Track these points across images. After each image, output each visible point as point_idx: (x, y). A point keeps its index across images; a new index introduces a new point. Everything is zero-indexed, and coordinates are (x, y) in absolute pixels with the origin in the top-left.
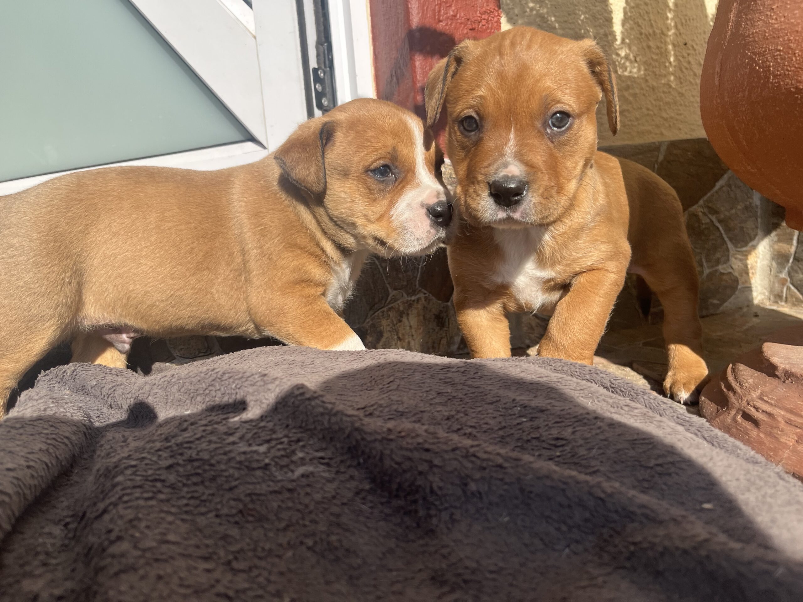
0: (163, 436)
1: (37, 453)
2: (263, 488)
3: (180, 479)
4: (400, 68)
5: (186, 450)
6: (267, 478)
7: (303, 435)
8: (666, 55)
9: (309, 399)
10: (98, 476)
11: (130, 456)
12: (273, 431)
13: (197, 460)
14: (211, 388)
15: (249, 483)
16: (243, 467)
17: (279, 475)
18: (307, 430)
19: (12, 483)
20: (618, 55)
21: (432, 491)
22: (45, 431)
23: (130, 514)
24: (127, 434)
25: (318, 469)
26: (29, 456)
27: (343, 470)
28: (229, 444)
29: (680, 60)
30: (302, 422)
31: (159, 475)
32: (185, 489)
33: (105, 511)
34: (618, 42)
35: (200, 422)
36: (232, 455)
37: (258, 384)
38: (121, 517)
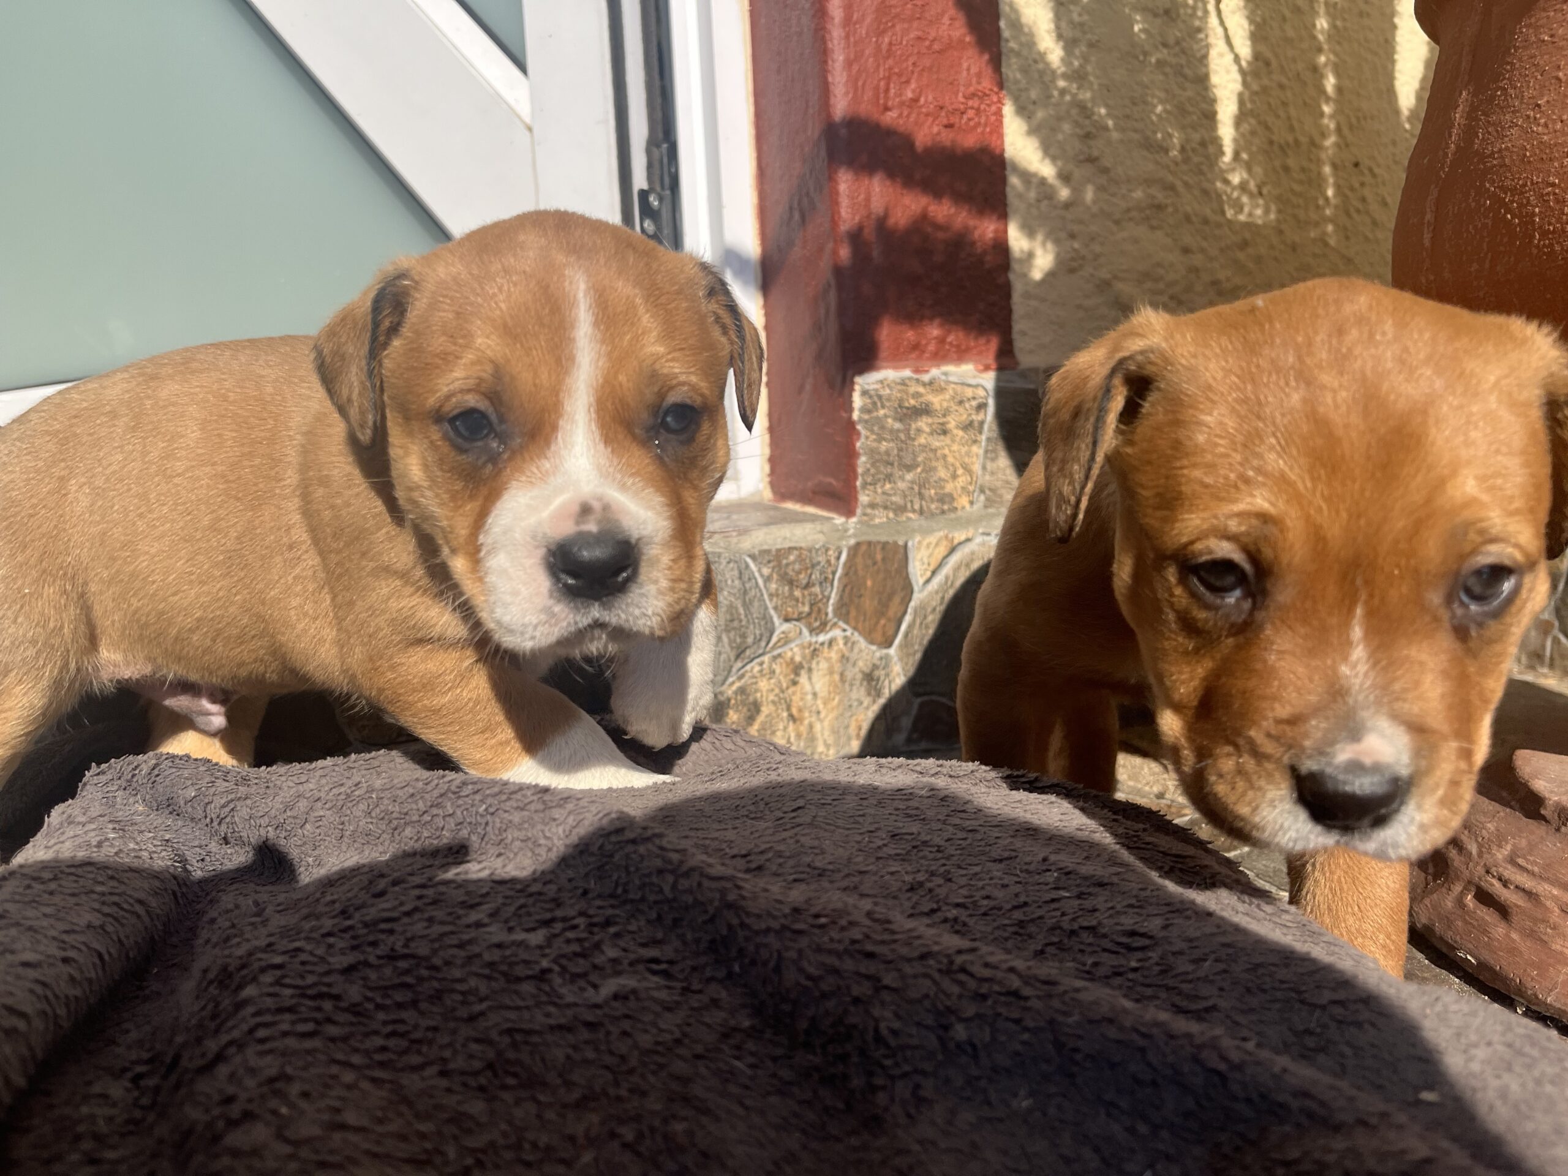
0: (337, 905)
1: (82, 932)
2: (539, 1019)
3: (370, 994)
4: (808, 194)
5: (383, 936)
6: (544, 998)
7: (617, 912)
8: (1318, 183)
9: (633, 841)
10: (205, 984)
11: (270, 945)
12: (558, 903)
13: (405, 957)
14: (435, 811)
15: (509, 1008)
16: (496, 975)
17: (568, 993)
18: (625, 902)
19: (32, 991)
20: (1227, 182)
21: (879, 1039)
22: (99, 889)
23: (270, 1066)
24: (263, 897)
25: (645, 984)
26: (65, 937)
27: (696, 986)
28: (468, 926)
29: (1346, 196)
30: (617, 884)
31: (329, 985)
32: (381, 1016)
33: (220, 1058)
34: (1228, 157)
35: (410, 878)
36: (476, 949)
37: (533, 807)
38: (252, 1071)
